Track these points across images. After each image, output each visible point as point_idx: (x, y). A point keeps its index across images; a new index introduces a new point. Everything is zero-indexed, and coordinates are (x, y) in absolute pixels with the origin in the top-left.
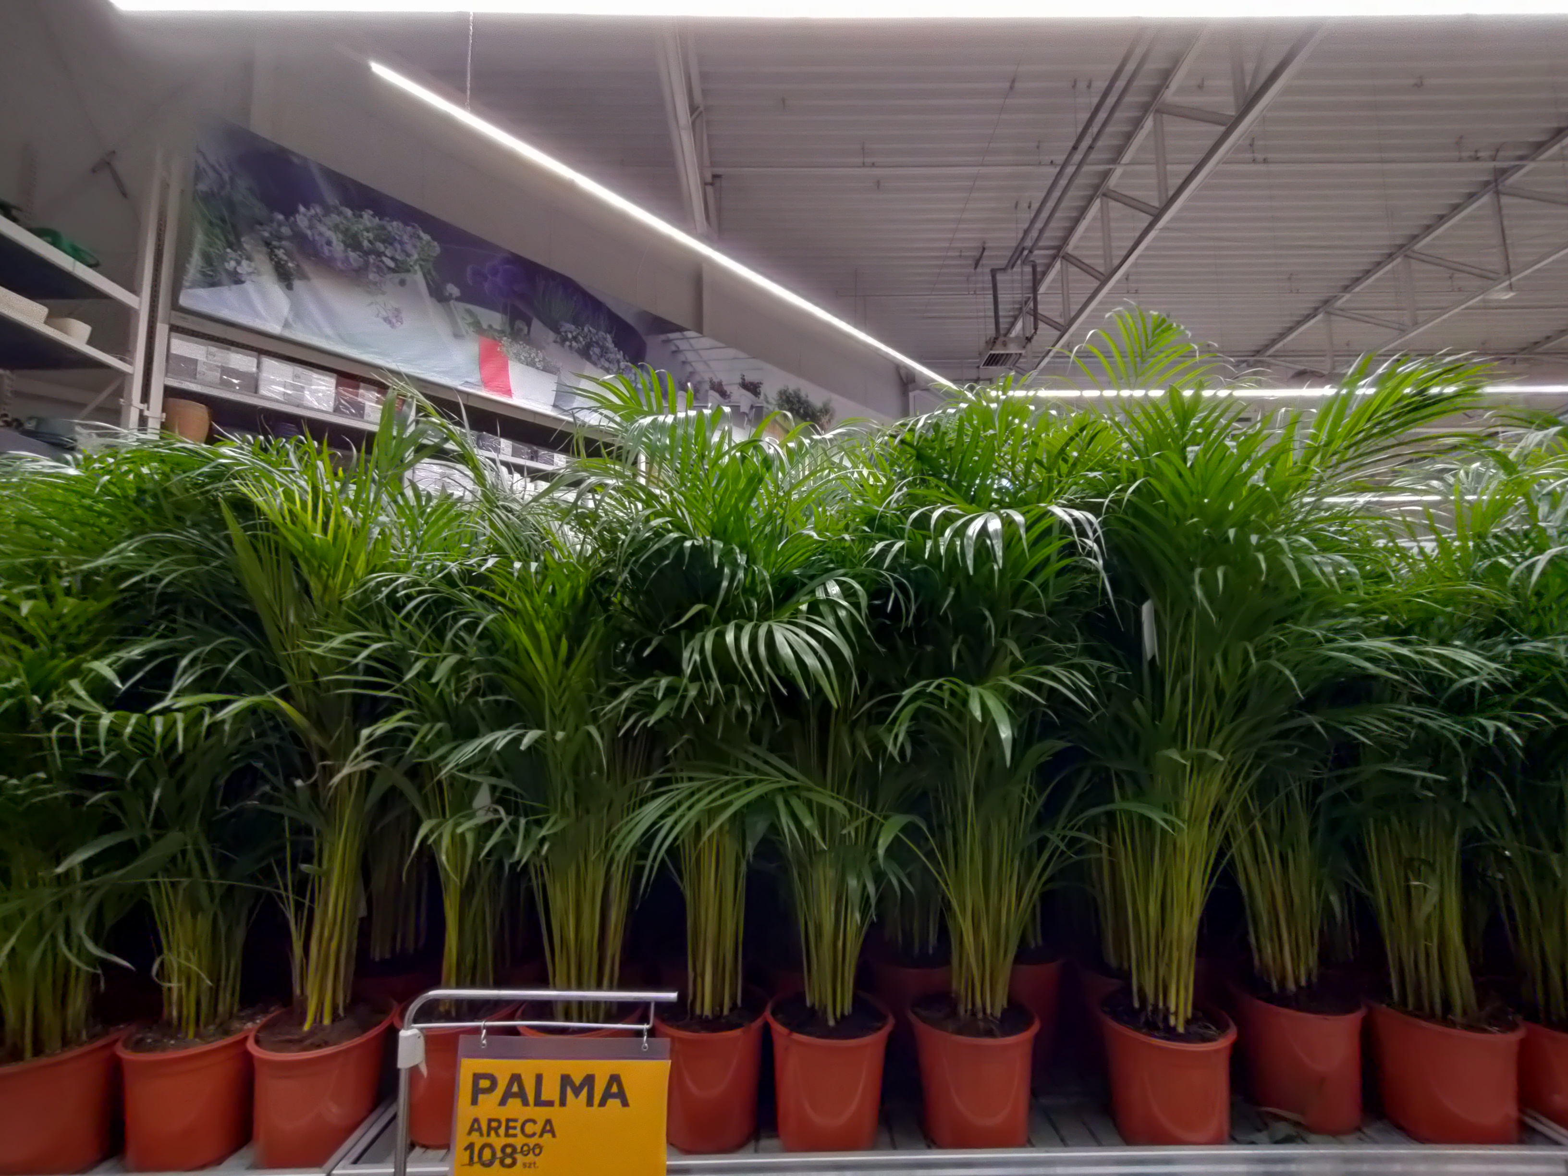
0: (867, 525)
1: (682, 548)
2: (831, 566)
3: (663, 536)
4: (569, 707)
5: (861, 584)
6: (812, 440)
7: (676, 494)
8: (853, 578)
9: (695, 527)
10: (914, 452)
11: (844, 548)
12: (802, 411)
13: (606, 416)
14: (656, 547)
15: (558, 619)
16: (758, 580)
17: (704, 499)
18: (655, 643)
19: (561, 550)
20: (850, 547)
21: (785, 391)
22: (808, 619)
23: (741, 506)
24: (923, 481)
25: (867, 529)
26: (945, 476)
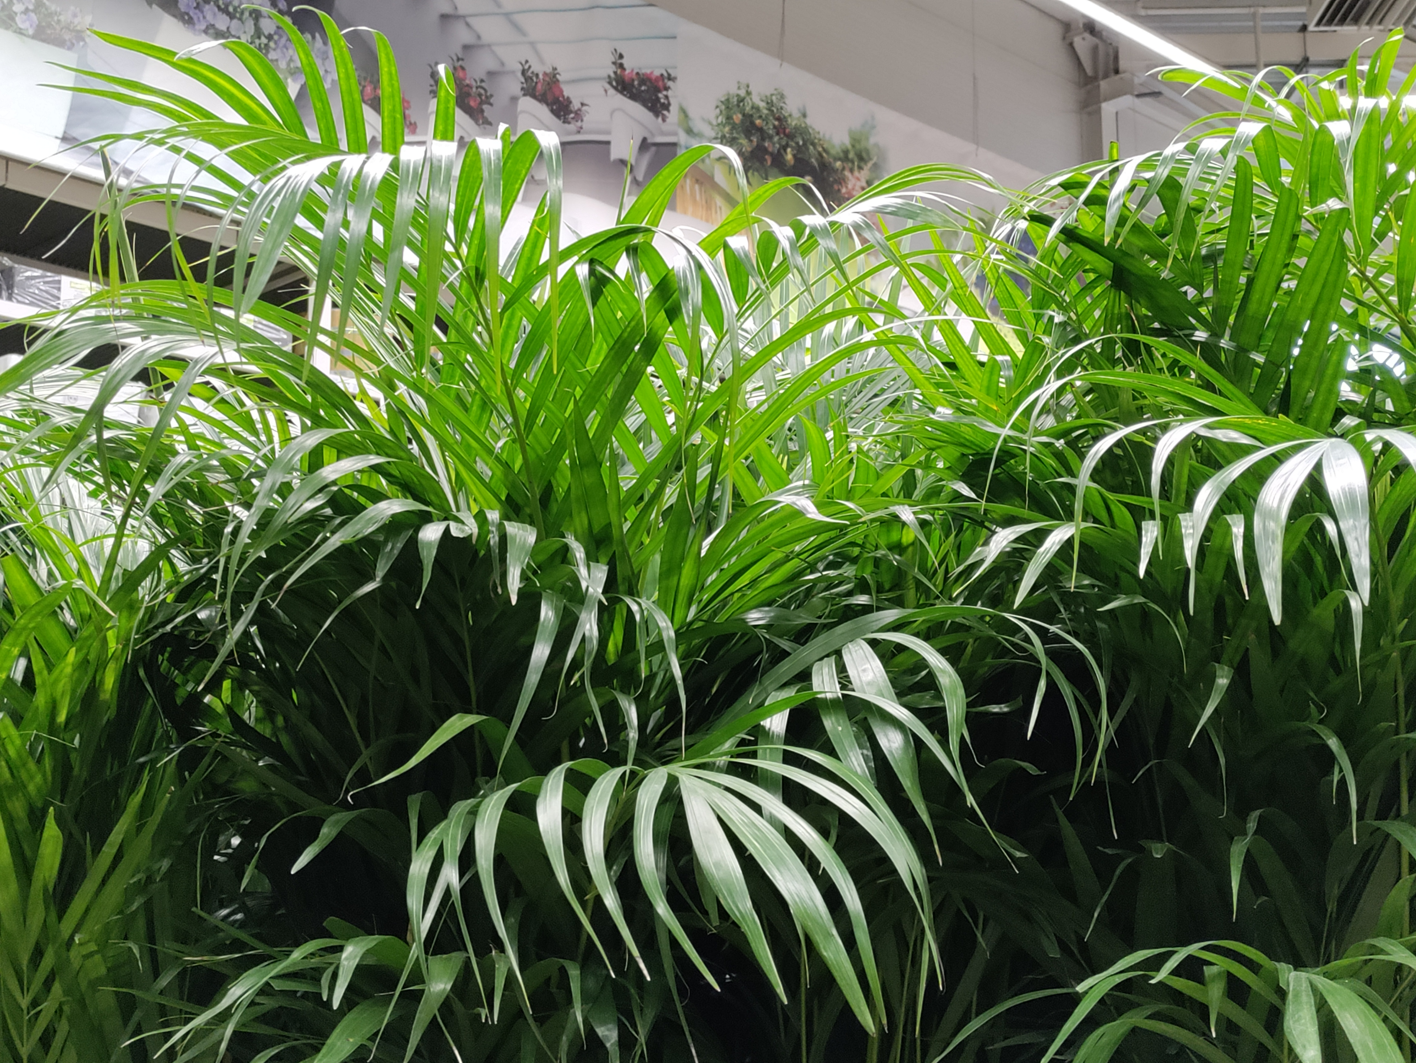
0: (967, 478)
1: (413, 543)
2: (862, 599)
3: (358, 509)
4: (63, 1028)
5: (948, 652)
6: (799, 228)
7: (402, 389)
8: (927, 635)
9: (459, 485)
10: (1104, 265)
11: (898, 548)
13: (191, 157)
14: (335, 541)
15: (39, 761)
16: (641, 646)
17: (487, 404)
18: (327, 832)
19: (56, 555)
20: (916, 543)
22: (790, 759)
23: (593, 422)
24: (1133, 348)
25: (965, 491)
26: (1201, 335)
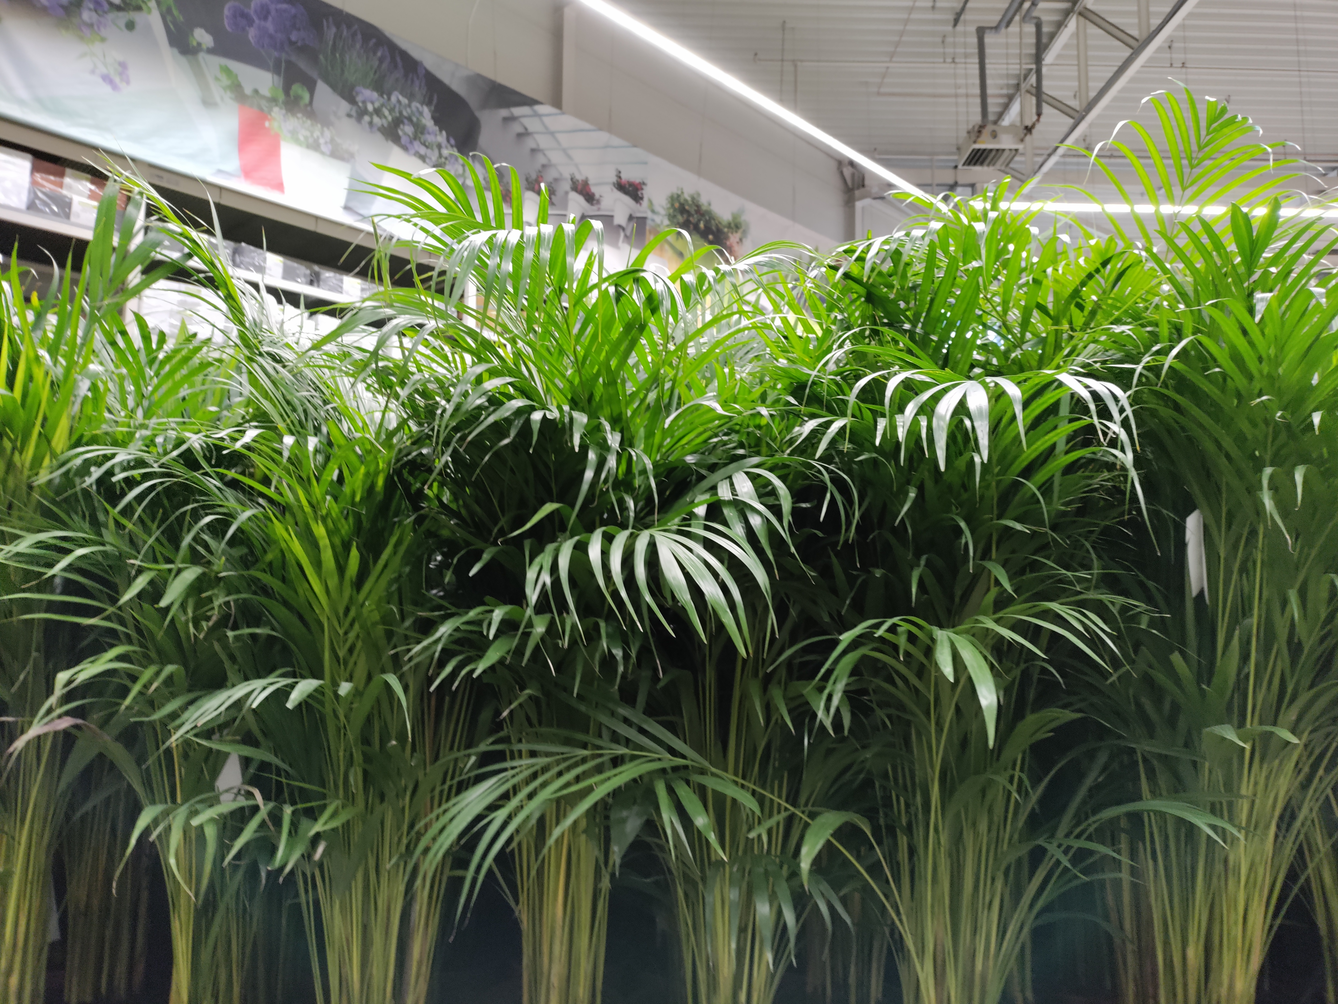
0: (793, 394)
1: (528, 422)
2: (741, 452)
3: (502, 404)
4: (359, 644)
5: (783, 478)
6: (717, 270)
7: (520, 344)
8: (771, 470)
9: (548, 391)
10: (862, 291)
11: (759, 427)
12: (702, 225)
13: (423, 229)
14: (491, 419)
15: (346, 518)
16: (636, 470)
17: (562, 352)
18: (486, 557)
19: (352, 420)
20: (768, 425)
21: (679, 196)
22: (707, 528)
23: (614, 363)
24: (875, 333)
25: (793, 401)
26: (907, 326)
